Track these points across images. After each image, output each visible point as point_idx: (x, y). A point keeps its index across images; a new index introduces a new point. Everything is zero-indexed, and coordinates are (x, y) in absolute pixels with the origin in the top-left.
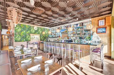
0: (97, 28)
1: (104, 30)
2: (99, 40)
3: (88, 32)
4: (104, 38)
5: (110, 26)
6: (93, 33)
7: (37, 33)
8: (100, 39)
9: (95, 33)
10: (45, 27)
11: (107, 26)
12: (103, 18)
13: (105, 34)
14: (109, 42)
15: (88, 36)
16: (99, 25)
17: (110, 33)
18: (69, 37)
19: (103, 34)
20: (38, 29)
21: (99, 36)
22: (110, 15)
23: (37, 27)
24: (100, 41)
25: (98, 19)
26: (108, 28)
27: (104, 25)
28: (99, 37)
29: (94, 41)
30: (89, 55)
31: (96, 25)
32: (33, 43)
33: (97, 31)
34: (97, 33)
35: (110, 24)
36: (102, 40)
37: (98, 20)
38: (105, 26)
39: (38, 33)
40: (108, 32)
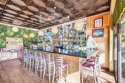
0: (93, 30)
1: (101, 33)
2: (95, 47)
3: (82, 35)
4: (101, 43)
5: (108, 28)
6: (88, 36)
7: (18, 36)
8: (96, 45)
9: (90, 37)
10: (31, 29)
11: (105, 28)
12: (100, 17)
13: (103, 38)
14: (107, 48)
15: (81, 41)
16: (95, 27)
17: (108, 38)
18: (60, 42)
19: (100, 38)
20: (19, 31)
21: (95, 41)
22: (108, 12)
23: (19, 28)
24: (97, 47)
25: (94, 18)
26: (106, 30)
27: (101, 26)
28: (95, 43)
29: (89, 47)
30: (78, 72)
31: (91, 27)
32: (10, 51)
33: (93, 34)
34: (93, 37)
35: (108, 25)
36: (99, 46)
37: (94, 20)
38: (102, 28)
39: (20, 36)
40: (105, 35)
